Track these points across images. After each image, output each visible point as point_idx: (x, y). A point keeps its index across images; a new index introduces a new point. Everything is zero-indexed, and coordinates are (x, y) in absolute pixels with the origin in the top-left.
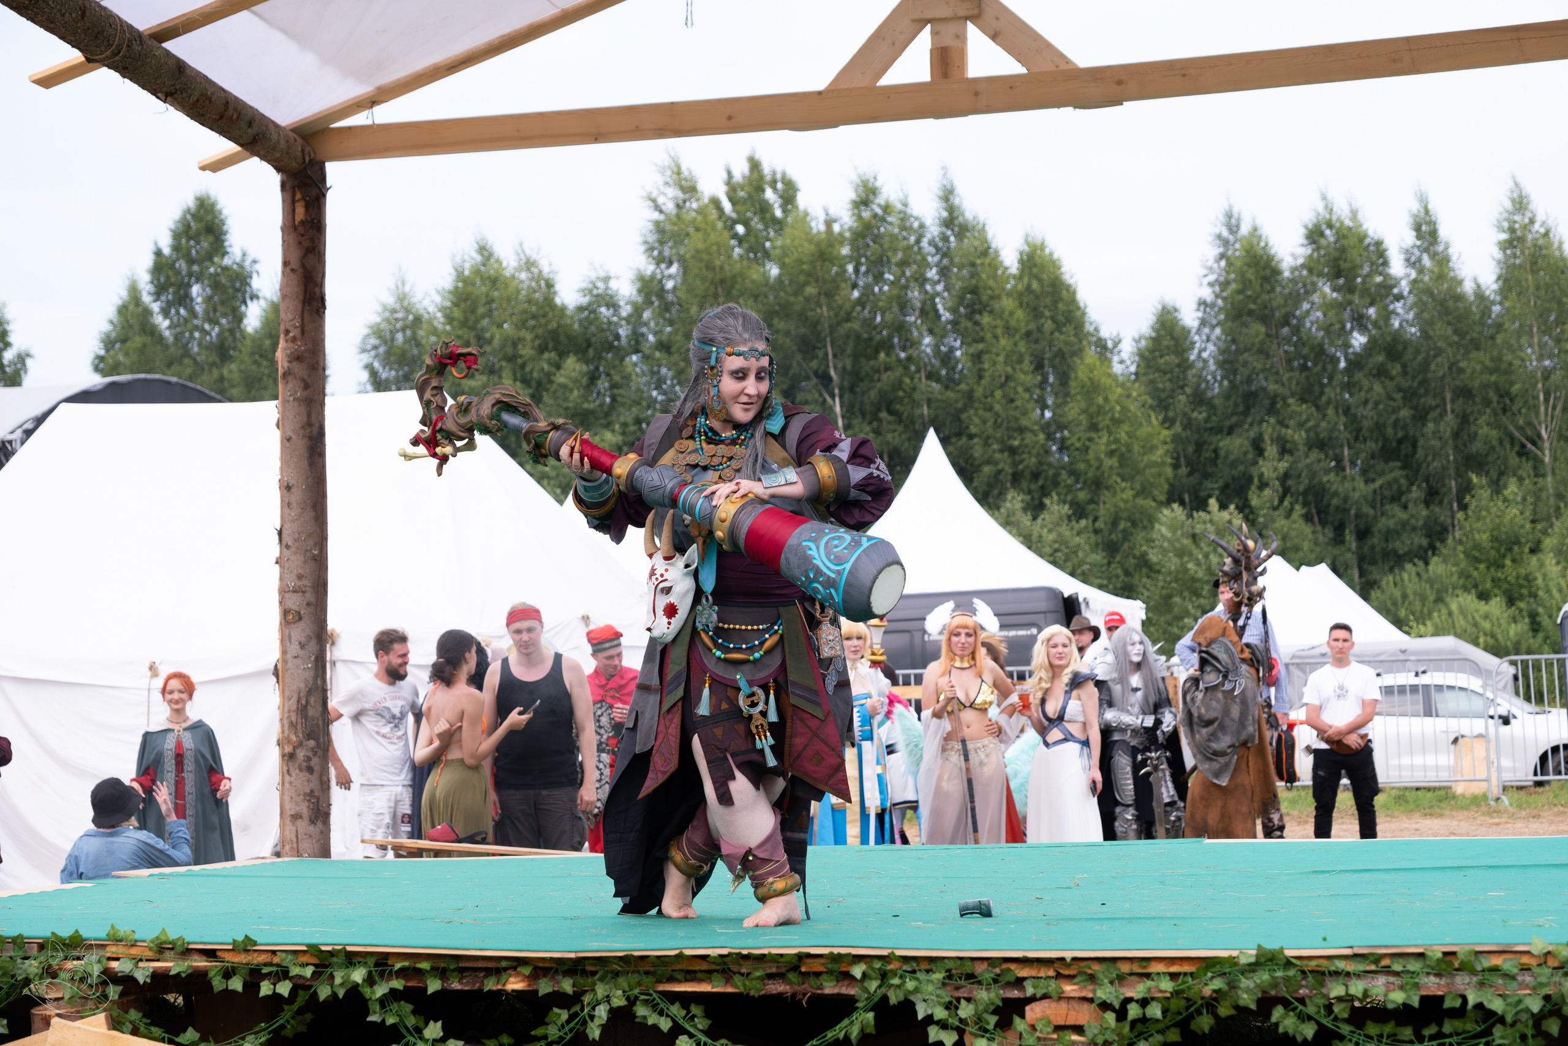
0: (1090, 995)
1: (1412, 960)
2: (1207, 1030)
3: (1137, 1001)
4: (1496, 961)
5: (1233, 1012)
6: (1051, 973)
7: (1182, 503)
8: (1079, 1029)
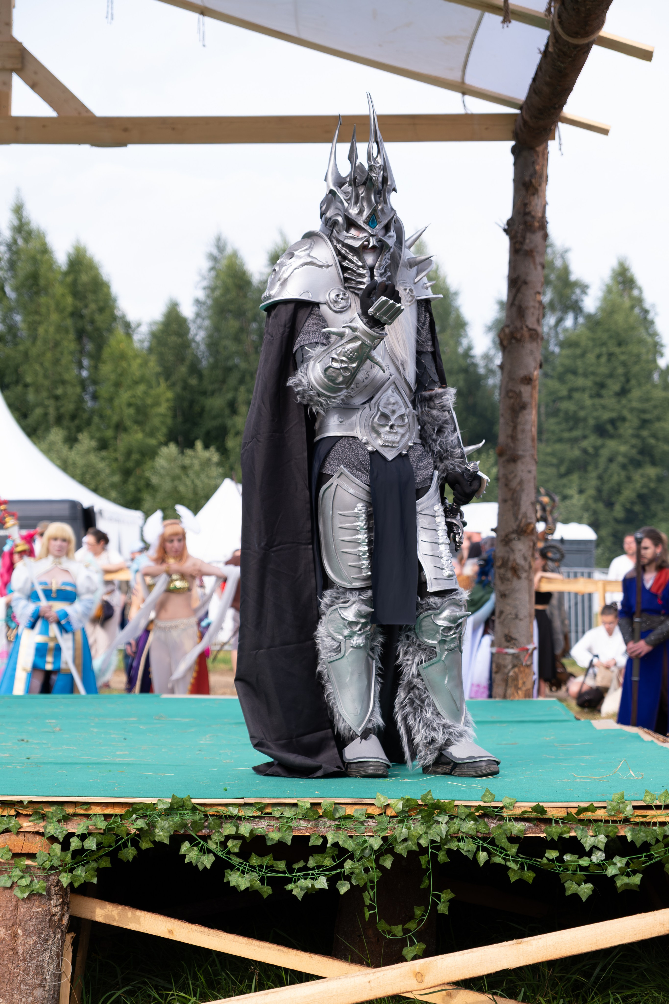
0: (42, 830)
1: (287, 809)
2: (130, 858)
3: (78, 836)
4: (350, 811)
5: (151, 846)
6: (13, 812)
7: (177, 443)
8: (32, 856)
